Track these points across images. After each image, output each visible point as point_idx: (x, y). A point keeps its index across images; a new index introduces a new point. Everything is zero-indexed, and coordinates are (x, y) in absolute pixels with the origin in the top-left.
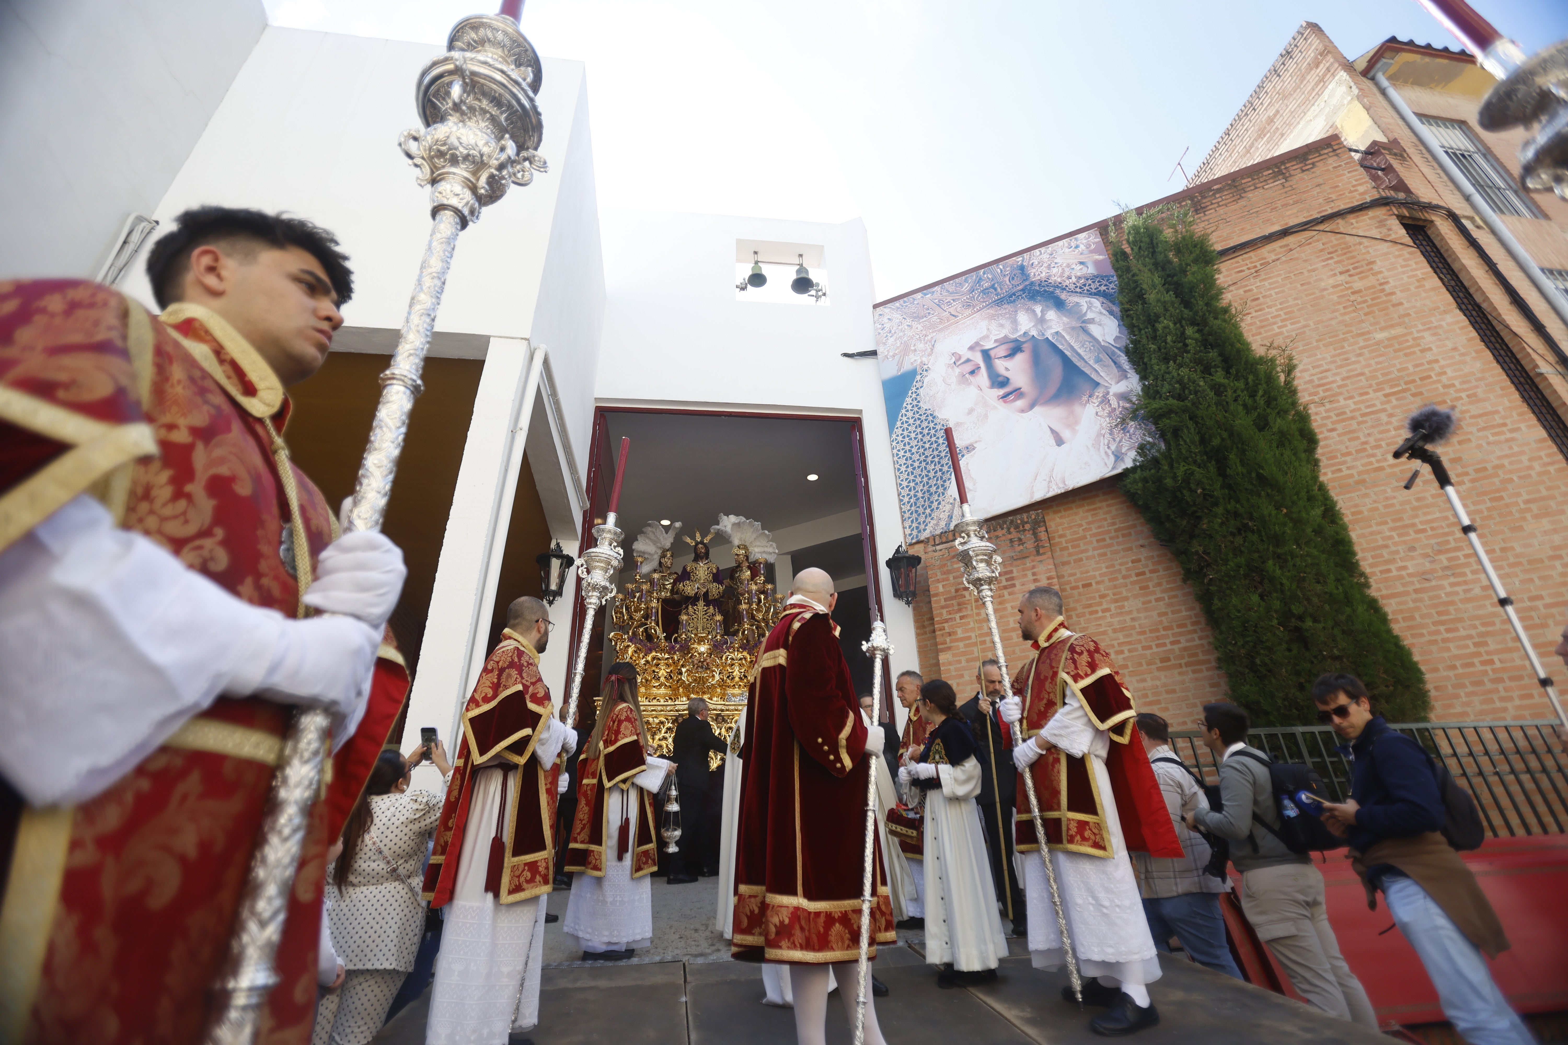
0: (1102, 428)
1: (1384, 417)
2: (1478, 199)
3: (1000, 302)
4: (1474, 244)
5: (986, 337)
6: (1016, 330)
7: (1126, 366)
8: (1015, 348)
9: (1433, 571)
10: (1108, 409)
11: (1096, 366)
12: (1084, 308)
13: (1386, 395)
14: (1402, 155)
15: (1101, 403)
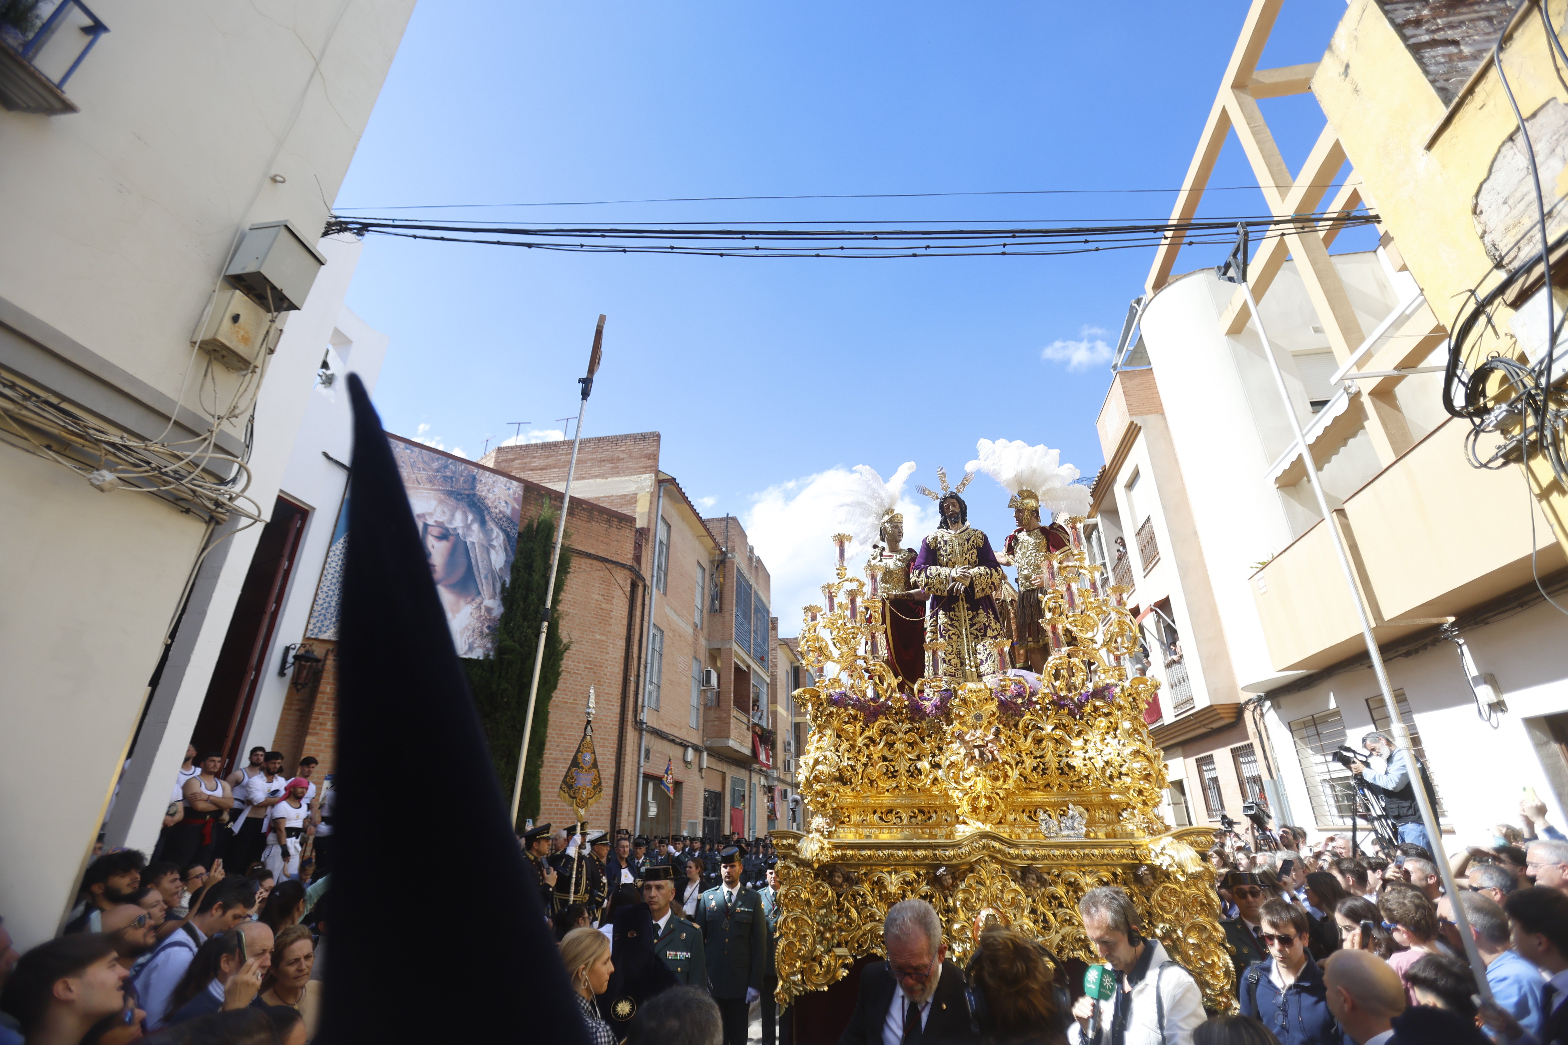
0: (470, 624)
1: (579, 677)
2: (655, 579)
3: (450, 493)
4: (643, 605)
5: (431, 514)
6: (450, 522)
7: (498, 590)
8: (444, 535)
9: (560, 759)
10: (478, 614)
11: (484, 581)
12: (494, 535)
13: (586, 668)
14: (647, 540)
15: (477, 607)
